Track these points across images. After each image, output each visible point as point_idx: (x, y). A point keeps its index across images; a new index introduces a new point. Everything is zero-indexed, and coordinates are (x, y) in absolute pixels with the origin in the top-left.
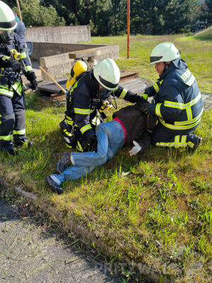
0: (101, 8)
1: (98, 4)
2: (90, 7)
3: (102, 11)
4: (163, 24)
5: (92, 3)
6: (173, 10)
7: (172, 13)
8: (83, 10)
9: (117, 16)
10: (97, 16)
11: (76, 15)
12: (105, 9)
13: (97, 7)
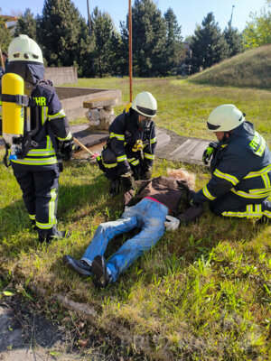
0: (85, 49)
1: (82, 46)
2: (73, 48)
3: (87, 53)
4: (150, 66)
5: (75, 45)
6: (159, 53)
7: (159, 56)
8: (66, 51)
9: (102, 57)
10: (81, 57)
11: (59, 55)
12: (89, 51)
13: (81, 48)
